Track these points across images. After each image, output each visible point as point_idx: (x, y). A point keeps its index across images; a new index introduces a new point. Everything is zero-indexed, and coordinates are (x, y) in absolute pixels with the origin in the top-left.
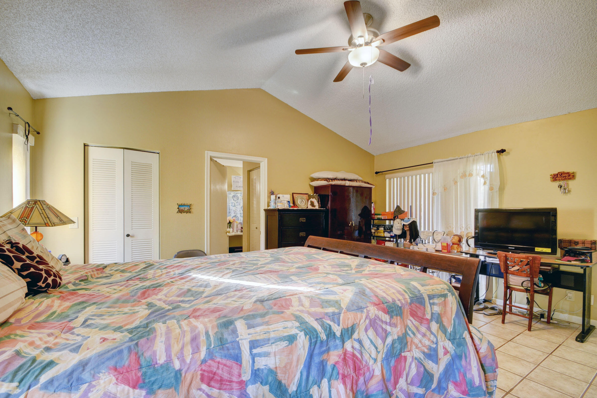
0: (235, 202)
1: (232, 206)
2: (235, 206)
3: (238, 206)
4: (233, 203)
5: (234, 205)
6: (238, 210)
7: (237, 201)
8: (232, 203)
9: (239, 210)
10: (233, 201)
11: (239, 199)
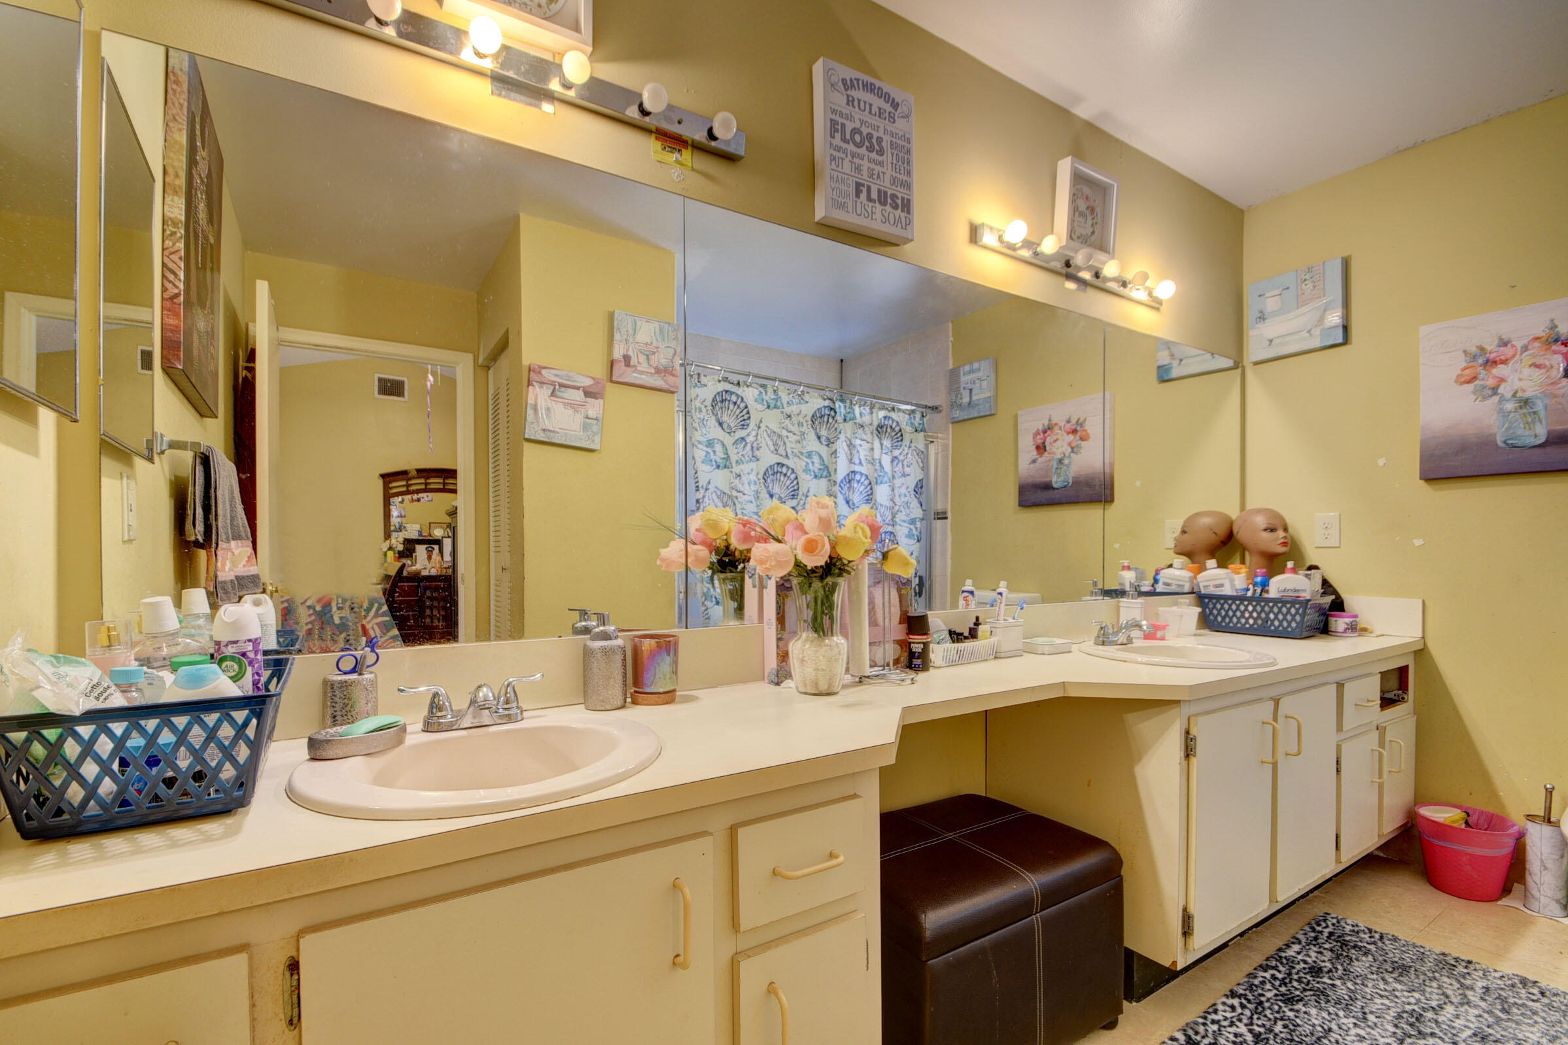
0: (729, 440)
1: (707, 460)
2: (725, 464)
3: (745, 468)
4: (718, 448)
5: (720, 454)
6: (746, 488)
7: (741, 433)
8: (710, 444)
9: (750, 490)
10: (716, 432)
11: (753, 423)
